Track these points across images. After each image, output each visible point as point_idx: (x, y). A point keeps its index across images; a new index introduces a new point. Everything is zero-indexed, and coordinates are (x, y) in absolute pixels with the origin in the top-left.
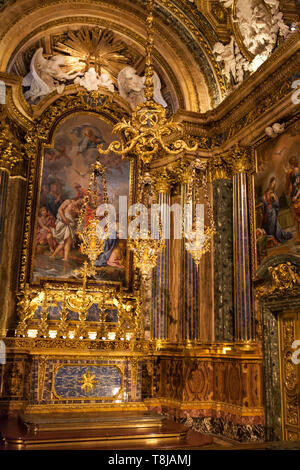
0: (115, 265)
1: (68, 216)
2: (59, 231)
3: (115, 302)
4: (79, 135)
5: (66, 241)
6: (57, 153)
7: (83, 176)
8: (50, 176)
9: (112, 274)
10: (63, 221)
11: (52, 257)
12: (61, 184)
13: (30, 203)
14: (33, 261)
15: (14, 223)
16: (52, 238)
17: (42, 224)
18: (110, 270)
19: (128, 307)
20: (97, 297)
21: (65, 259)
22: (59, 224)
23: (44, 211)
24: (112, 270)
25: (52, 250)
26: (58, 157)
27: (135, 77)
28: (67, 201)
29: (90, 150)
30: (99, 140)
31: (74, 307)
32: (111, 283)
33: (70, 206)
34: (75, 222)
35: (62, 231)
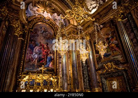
1: (37, 51)
2: (34, 56)
3: (52, 79)
4: (41, 29)
5: (36, 59)
6: (34, 33)
7: (42, 40)
8: (32, 39)
9: (50, 70)
10: (35, 53)
11: (31, 64)
12: (35, 42)
13: (25, 46)
14: (25, 65)
15: (18, 52)
16: (32, 58)
17: (28, 53)
18: (50, 68)
19: (56, 80)
20: (46, 77)
21: (36, 65)
22: (34, 53)
23: (29, 49)
25: (31, 62)
26: (35, 34)
27: (57, 16)
28: (37, 47)
29: (44, 33)
30: (46, 31)
31: (38, 81)
32: (50, 72)
33: (38, 48)
34: (39, 53)
35: (35, 56)
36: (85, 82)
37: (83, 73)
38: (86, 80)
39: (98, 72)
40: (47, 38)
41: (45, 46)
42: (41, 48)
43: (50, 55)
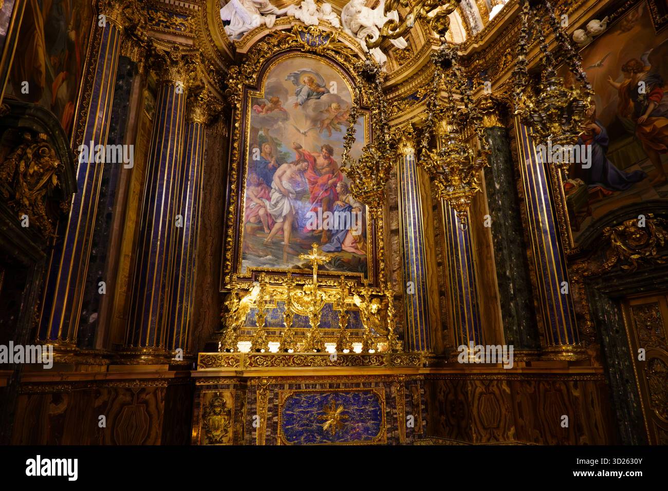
0: (353, 250)
1: (286, 185)
2: (275, 205)
3: (357, 300)
4: (296, 82)
5: (285, 219)
6: (269, 105)
7: (305, 134)
8: (261, 132)
9: (349, 262)
10: (280, 192)
11: (267, 239)
12: (276, 144)
13: (235, 165)
17: (252, 197)
18: (346, 257)
19: (374, 307)
20: (332, 294)
21: (285, 242)
22: (275, 196)
24: (350, 257)
25: (266, 231)
26: (270, 109)
28: (284, 166)
29: (312, 102)
30: (322, 89)
31: (300, 308)
32: (350, 274)
33: (288, 173)
34: (297, 193)
35: (280, 205)
36: (510, 315)
37: (502, 276)
38: (516, 305)
39: (575, 267)
40: (327, 122)
41: (321, 161)
42: (302, 172)
43: (344, 198)
